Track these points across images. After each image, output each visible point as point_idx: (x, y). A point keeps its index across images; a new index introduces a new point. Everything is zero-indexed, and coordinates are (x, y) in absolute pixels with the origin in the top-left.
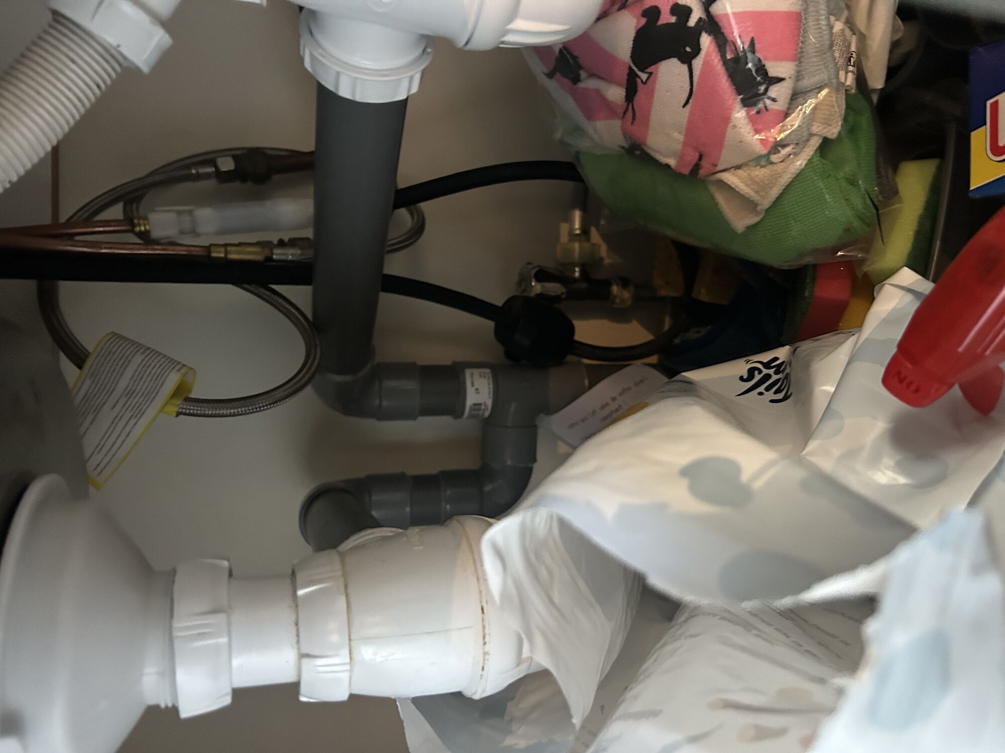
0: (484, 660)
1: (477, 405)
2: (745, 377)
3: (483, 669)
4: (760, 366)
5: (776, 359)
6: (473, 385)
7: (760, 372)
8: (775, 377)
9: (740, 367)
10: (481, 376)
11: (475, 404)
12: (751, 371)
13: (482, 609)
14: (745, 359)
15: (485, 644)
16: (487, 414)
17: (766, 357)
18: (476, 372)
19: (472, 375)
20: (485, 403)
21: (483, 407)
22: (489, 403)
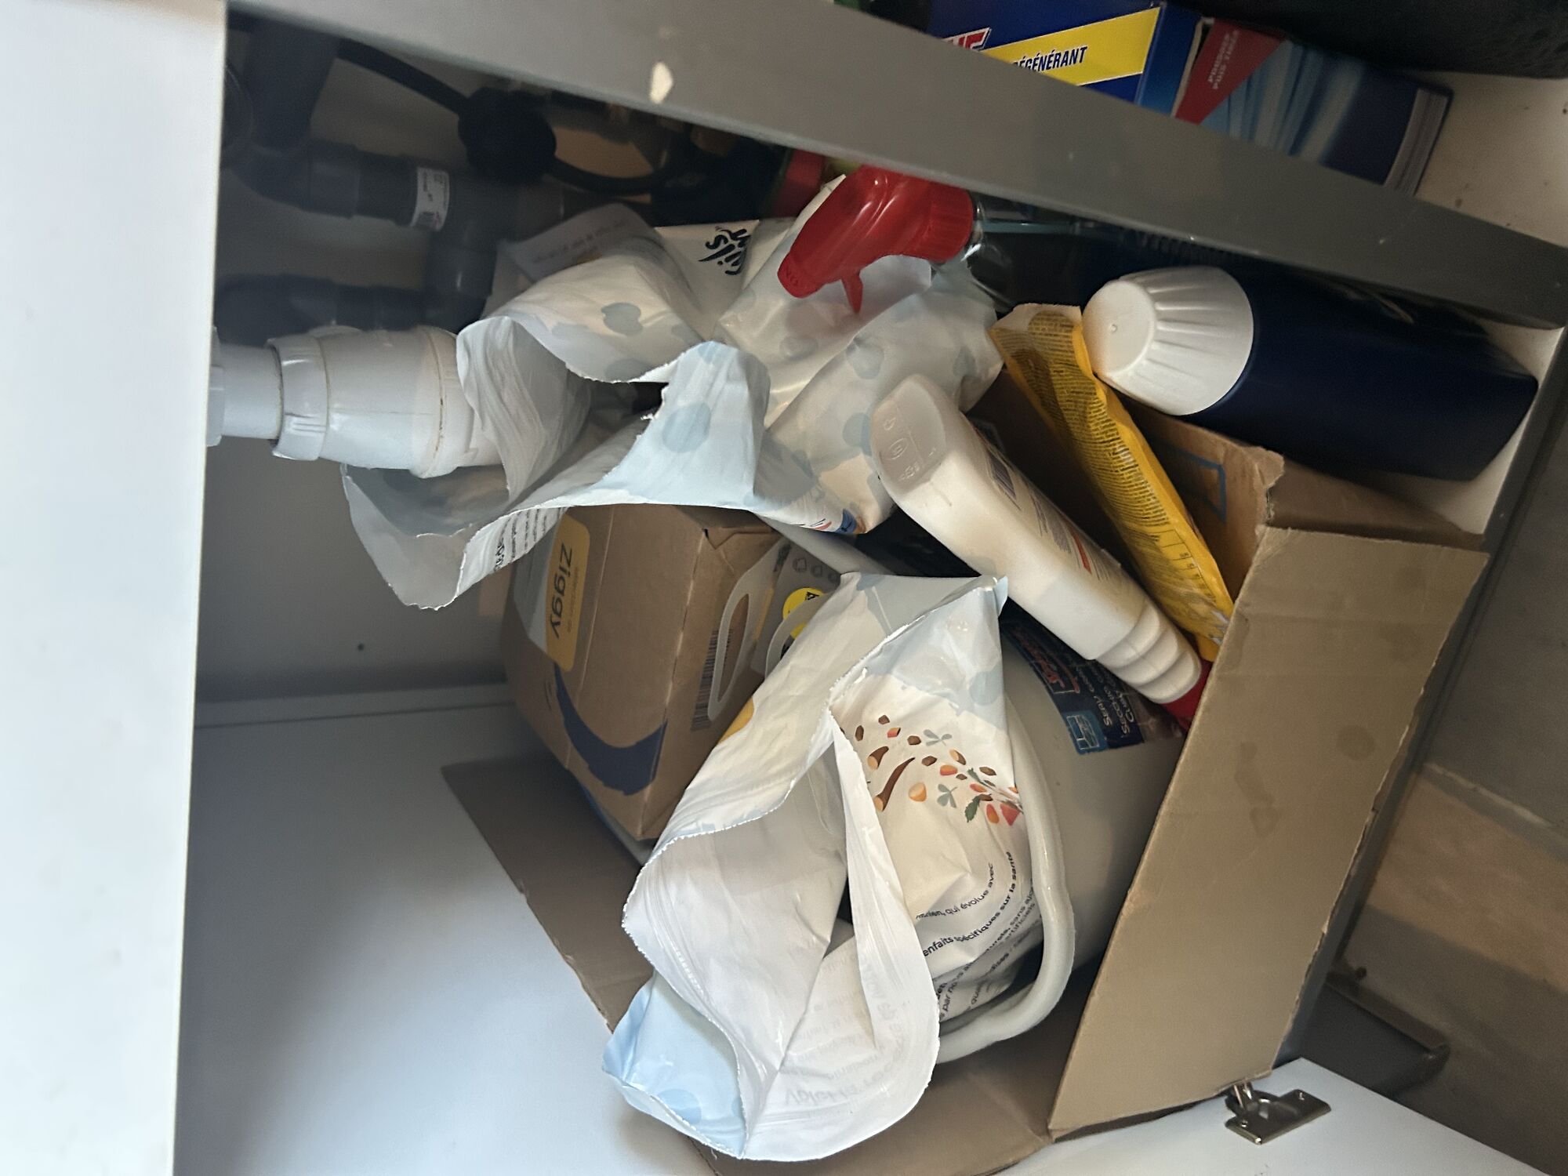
0: (439, 442)
1: (427, 215)
2: (711, 244)
3: (437, 449)
4: (727, 235)
5: (744, 231)
6: (425, 187)
7: (726, 241)
8: (737, 249)
9: (709, 232)
10: (436, 180)
11: (425, 213)
12: (718, 239)
13: (442, 401)
14: (716, 225)
15: (441, 428)
16: (439, 227)
17: (735, 228)
18: (430, 172)
19: (425, 176)
20: (438, 213)
21: (435, 218)
22: (443, 213)
